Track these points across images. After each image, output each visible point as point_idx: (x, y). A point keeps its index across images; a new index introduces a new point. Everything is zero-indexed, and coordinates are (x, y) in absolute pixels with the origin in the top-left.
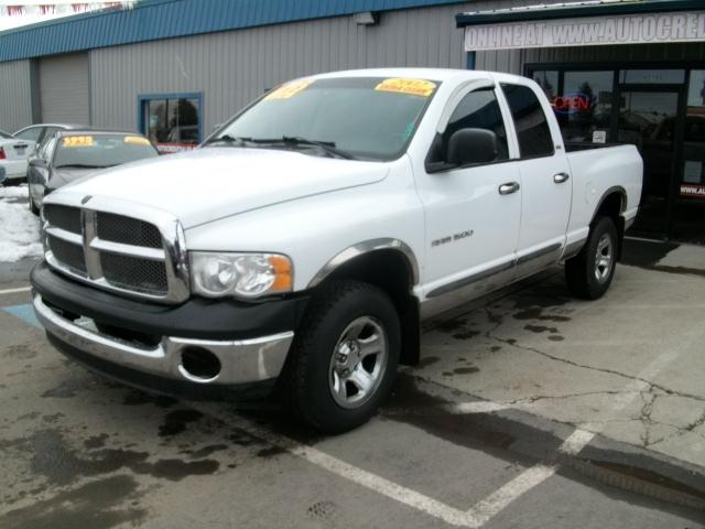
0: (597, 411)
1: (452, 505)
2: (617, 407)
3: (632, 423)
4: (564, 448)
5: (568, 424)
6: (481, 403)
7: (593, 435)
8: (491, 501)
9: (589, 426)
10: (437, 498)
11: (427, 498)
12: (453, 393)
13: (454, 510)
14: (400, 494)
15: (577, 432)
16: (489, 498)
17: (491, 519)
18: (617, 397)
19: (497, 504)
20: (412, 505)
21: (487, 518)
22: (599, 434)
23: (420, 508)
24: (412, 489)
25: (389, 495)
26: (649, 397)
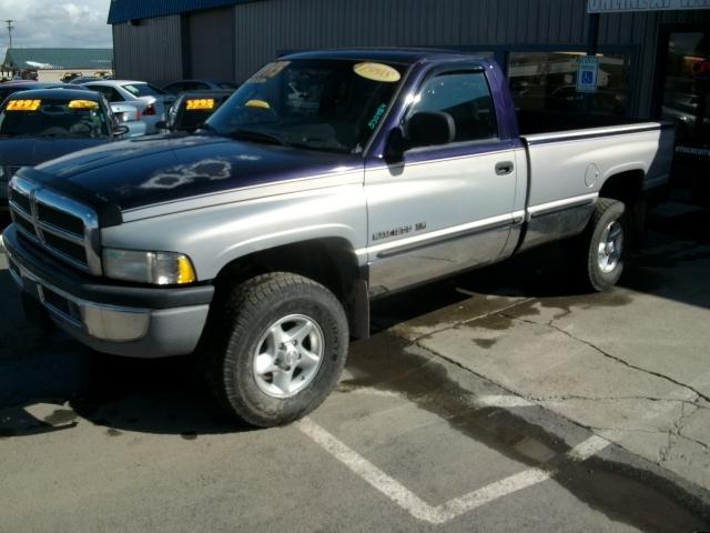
0: (626, 418)
1: (424, 499)
2: (649, 416)
3: (659, 435)
4: (571, 454)
5: (589, 428)
6: (507, 398)
7: (609, 443)
8: (466, 500)
9: (607, 434)
10: (414, 490)
11: (403, 489)
12: (485, 384)
13: (424, 504)
14: (381, 481)
15: (594, 438)
16: (464, 497)
17: (456, 518)
18: (655, 405)
19: (470, 503)
20: (386, 493)
21: (453, 516)
22: (614, 443)
23: (393, 498)
24: (394, 478)
25: (371, 482)
26: (690, 408)
